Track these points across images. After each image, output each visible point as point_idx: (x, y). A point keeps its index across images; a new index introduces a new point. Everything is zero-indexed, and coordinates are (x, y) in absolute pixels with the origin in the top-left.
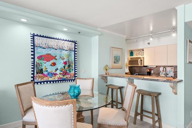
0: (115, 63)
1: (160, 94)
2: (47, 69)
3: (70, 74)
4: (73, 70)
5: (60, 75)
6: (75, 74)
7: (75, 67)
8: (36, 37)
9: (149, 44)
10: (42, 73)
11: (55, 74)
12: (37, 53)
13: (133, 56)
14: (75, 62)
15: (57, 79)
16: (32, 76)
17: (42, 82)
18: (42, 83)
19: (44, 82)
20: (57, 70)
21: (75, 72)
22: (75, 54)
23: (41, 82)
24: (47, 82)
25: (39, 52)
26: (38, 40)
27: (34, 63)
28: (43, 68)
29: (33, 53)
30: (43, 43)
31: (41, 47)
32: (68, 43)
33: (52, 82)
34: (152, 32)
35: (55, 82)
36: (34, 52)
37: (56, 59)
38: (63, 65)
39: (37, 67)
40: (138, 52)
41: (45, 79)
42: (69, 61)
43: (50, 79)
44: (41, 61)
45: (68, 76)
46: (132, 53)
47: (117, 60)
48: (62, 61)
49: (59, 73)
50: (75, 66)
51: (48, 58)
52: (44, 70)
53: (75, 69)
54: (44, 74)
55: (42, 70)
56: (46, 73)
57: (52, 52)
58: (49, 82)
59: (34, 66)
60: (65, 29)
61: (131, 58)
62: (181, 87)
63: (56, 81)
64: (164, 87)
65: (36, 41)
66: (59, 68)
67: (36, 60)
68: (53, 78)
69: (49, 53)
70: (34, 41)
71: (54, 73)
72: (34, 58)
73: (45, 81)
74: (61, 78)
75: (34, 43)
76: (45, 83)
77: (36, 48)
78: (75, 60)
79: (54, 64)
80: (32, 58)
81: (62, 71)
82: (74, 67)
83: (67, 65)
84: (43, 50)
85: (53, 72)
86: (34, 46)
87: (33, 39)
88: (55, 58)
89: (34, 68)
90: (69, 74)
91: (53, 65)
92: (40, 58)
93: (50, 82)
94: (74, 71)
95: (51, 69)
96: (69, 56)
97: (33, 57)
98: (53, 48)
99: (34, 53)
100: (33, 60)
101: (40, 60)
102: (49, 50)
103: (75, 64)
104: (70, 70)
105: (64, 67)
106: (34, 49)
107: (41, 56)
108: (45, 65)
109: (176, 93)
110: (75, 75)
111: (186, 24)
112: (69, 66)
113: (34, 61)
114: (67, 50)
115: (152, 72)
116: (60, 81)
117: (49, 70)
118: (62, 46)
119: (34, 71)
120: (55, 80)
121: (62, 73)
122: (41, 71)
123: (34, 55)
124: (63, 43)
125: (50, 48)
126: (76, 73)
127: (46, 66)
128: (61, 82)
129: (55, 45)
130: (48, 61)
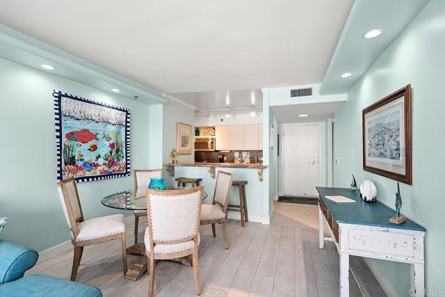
0: (182, 146)
1: (246, 182)
2: (82, 156)
4: (123, 157)
6: (127, 164)
7: (126, 153)
8: (63, 99)
9: (222, 120)
10: (74, 164)
11: (96, 165)
12: (65, 127)
13: (199, 135)
14: (126, 145)
15: (99, 174)
16: (59, 169)
19: (78, 179)
21: (127, 160)
22: (127, 131)
24: (83, 179)
25: (70, 126)
26: (67, 105)
27: (60, 146)
28: (76, 154)
29: (58, 128)
30: (76, 111)
33: (90, 179)
34: (228, 107)
35: (95, 179)
36: (60, 125)
38: (110, 149)
39: (65, 152)
40: (206, 131)
41: (80, 174)
42: (117, 143)
43: (88, 174)
46: (197, 132)
47: (185, 141)
48: (108, 143)
49: (102, 164)
50: (126, 150)
52: (76, 158)
53: (127, 157)
54: (77, 166)
56: (80, 163)
57: (91, 127)
58: (85, 180)
59: (60, 150)
60: (116, 90)
61: (197, 139)
62: (266, 173)
63: (97, 177)
64: (251, 174)
65: (63, 104)
66: (103, 154)
67: (64, 139)
68: (92, 172)
69: (86, 127)
70: (59, 105)
71: (94, 163)
72: (60, 137)
73: (80, 178)
75: (60, 109)
77: (63, 118)
78: (126, 142)
79: (94, 148)
80: (57, 137)
82: (124, 153)
83: (115, 149)
84: (75, 122)
85: (92, 162)
86: (60, 114)
87: (59, 101)
89: (60, 155)
90: (117, 165)
91: (92, 149)
92: (70, 136)
93: (88, 178)
94: (125, 159)
95: (90, 157)
96: (118, 133)
97: (58, 134)
98: (93, 120)
99: (61, 128)
100: (58, 140)
102: (86, 123)
103: (126, 148)
105: (111, 153)
106: (60, 119)
107: (72, 133)
108: (79, 149)
109: (261, 180)
110: (127, 166)
111: (270, 108)
113: (61, 142)
114: (115, 123)
115: (225, 159)
116: (104, 176)
117: (86, 159)
118: (107, 116)
119: (60, 160)
121: (107, 162)
122: (72, 161)
123: (60, 131)
125: (88, 119)
126: (128, 162)
128: (106, 177)
129: (96, 114)
130: (84, 143)
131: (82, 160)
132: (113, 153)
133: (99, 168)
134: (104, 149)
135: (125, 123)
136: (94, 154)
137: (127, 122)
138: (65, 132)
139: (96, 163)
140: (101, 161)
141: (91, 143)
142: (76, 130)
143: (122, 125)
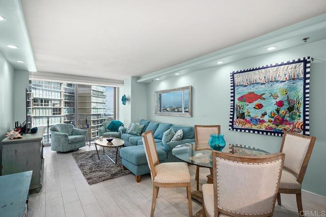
2: (249, 113)
3: (293, 124)
4: (300, 116)
5: (269, 123)
6: (305, 125)
7: (305, 111)
8: (235, 75)
10: (244, 118)
14: (305, 101)
15: (264, 129)
16: (231, 120)
17: (243, 129)
18: (243, 131)
19: (245, 130)
21: (305, 120)
22: (305, 84)
23: (241, 130)
24: (249, 130)
26: (239, 79)
27: (234, 106)
28: (245, 111)
29: (232, 95)
30: (244, 80)
31: (241, 86)
32: (286, 68)
33: (256, 132)
35: (261, 133)
36: (234, 93)
37: (264, 99)
38: (276, 107)
39: (237, 110)
41: (247, 126)
42: (288, 100)
43: (254, 127)
44: (243, 103)
45: (288, 126)
48: (274, 101)
50: (305, 108)
51: (250, 98)
52: (246, 114)
53: (305, 116)
54: (246, 120)
55: (244, 114)
56: (248, 118)
58: (252, 132)
59: (234, 109)
60: (272, 49)
63: (263, 132)
65: (236, 79)
66: (268, 112)
68: (258, 126)
69: (251, 91)
70: (234, 80)
71: (259, 119)
72: (233, 100)
73: (247, 129)
74: (271, 128)
75: (234, 83)
76: (247, 131)
77: (236, 88)
78: (305, 97)
79: (260, 106)
81: (273, 117)
85: (258, 118)
86: (234, 86)
87: (233, 78)
88: (260, 97)
89: (233, 112)
92: (241, 99)
93: (254, 131)
97: (232, 98)
98: (258, 84)
100: (232, 102)
101: (242, 101)
102: (251, 87)
103: (305, 104)
104: (294, 116)
105: (278, 111)
106: (234, 89)
107: (242, 97)
108: (247, 107)
110: (304, 127)
112: (291, 109)
113: (234, 104)
114: (284, 80)
117: (252, 115)
118: (274, 76)
119: (233, 115)
120: (261, 129)
121: (273, 120)
122: (242, 116)
123: (234, 97)
124: (275, 70)
125: (253, 84)
126: (307, 122)
127: (249, 109)
128: (273, 134)
129: (261, 78)
130: (250, 103)
132: (282, 111)
133: (265, 124)
135: (302, 76)
137: (305, 73)
138: (237, 97)
139: (261, 119)
140: (266, 118)
141: (256, 102)
142: (245, 94)
143: (298, 79)
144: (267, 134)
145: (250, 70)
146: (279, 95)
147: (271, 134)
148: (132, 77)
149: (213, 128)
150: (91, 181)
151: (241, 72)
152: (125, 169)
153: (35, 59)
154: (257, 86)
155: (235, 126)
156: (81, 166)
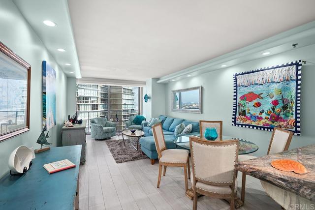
2: (249, 110)
3: (287, 121)
4: (292, 114)
5: (266, 120)
6: (296, 122)
7: (296, 110)
8: (238, 77)
10: (245, 115)
12: (240, 93)
14: (297, 100)
15: (262, 125)
16: (234, 117)
17: (244, 125)
18: (244, 126)
19: (246, 125)
20: (262, 112)
21: (297, 118)
22: (297, 85)
23: (242, 125)
24: (249, 126)
26: (240, 80)
27: (236, 104)
28: (246, 109)
29: (235, 94)
30: (245, 81)
31: (243, 86)
32: (281, 70)
33: (255, 128)
35: (259, 128)
36: (236, 92)
37: (263, 98)
38: (272, 105)
39: (239, 108)
41: (248, 122)
42: (282, 99)
43: (253, 124)
44: (244, 102)
45: (283, 123)
49: (264, 118)
50: (297, 106)
51: (250, 97)
53: (297, 114)
54: (247, 117)
55: (245, 111)
56: (248, 115)
58: (251, 127)
59: (236, 107)
63: (261, 128)
65: (238, 80)
70: (236, 81)
71: (258, 116)
72: (236, 99)
73: (247, 125)
74: (268, 124)
75: (236, 84)
76: (247, 127)
77: (238, 88)
78: (297, 97)
79: (258, 105)
80: (234, 99)
81: (269, 115)
82: (294, 110)
84: (245, 88)
85: (256, 115)
86: (236, 86)
87: (236, 79)
88: (259, 96)
89: (236, 109)
90: (284, 121)
91: (256, 105)
92: (242, 98)
93: (253, 126)
97: (235, 97)
98: (256, 84)
99: (237, 94)
100: (235, 101)
101: (243, 100)
103: (297, 103)
105: (273, 109)
106: (236, 89)
107: (244, 96)
108: (247, 105)
110: (296, 124)
112: (285, 107)
113: (236, 102)
114: (279, 81)
116: (268, 128)
117: (252, 113)
118: (271, 77)
119: (236, 112)
120: (259, 125)
121: (269, 117)
122: (243, 113)
123: (236, 96)
124: (271, 72)
125: (252, 84)
126: (298, 120)
127: (249, 107)
128: (269, 130)
129: (259, 79)
130: (250, 101)
131: (250, 113)
132: (277, 109)
133: (263, 121)
134: (267, 106)
135: (295, 77)
136: (258, 110)
137: (297, 75)
138: (239, 96)
139: (259, 116)
140: (264, 115)
141: (255, 101)
142: (245, 93)
143: (291, 80)
144: (264, 130)
145: (250, 72)
146: (274, 95)
147: (268, 130)
148: (153, 78)
149: (216, 123)
150: (118, 161)
151: (243, 74)
152: (144, 154)
153: (81, 69)
154: (256, 87)
155: (237, 122)
156: (112, 150)
